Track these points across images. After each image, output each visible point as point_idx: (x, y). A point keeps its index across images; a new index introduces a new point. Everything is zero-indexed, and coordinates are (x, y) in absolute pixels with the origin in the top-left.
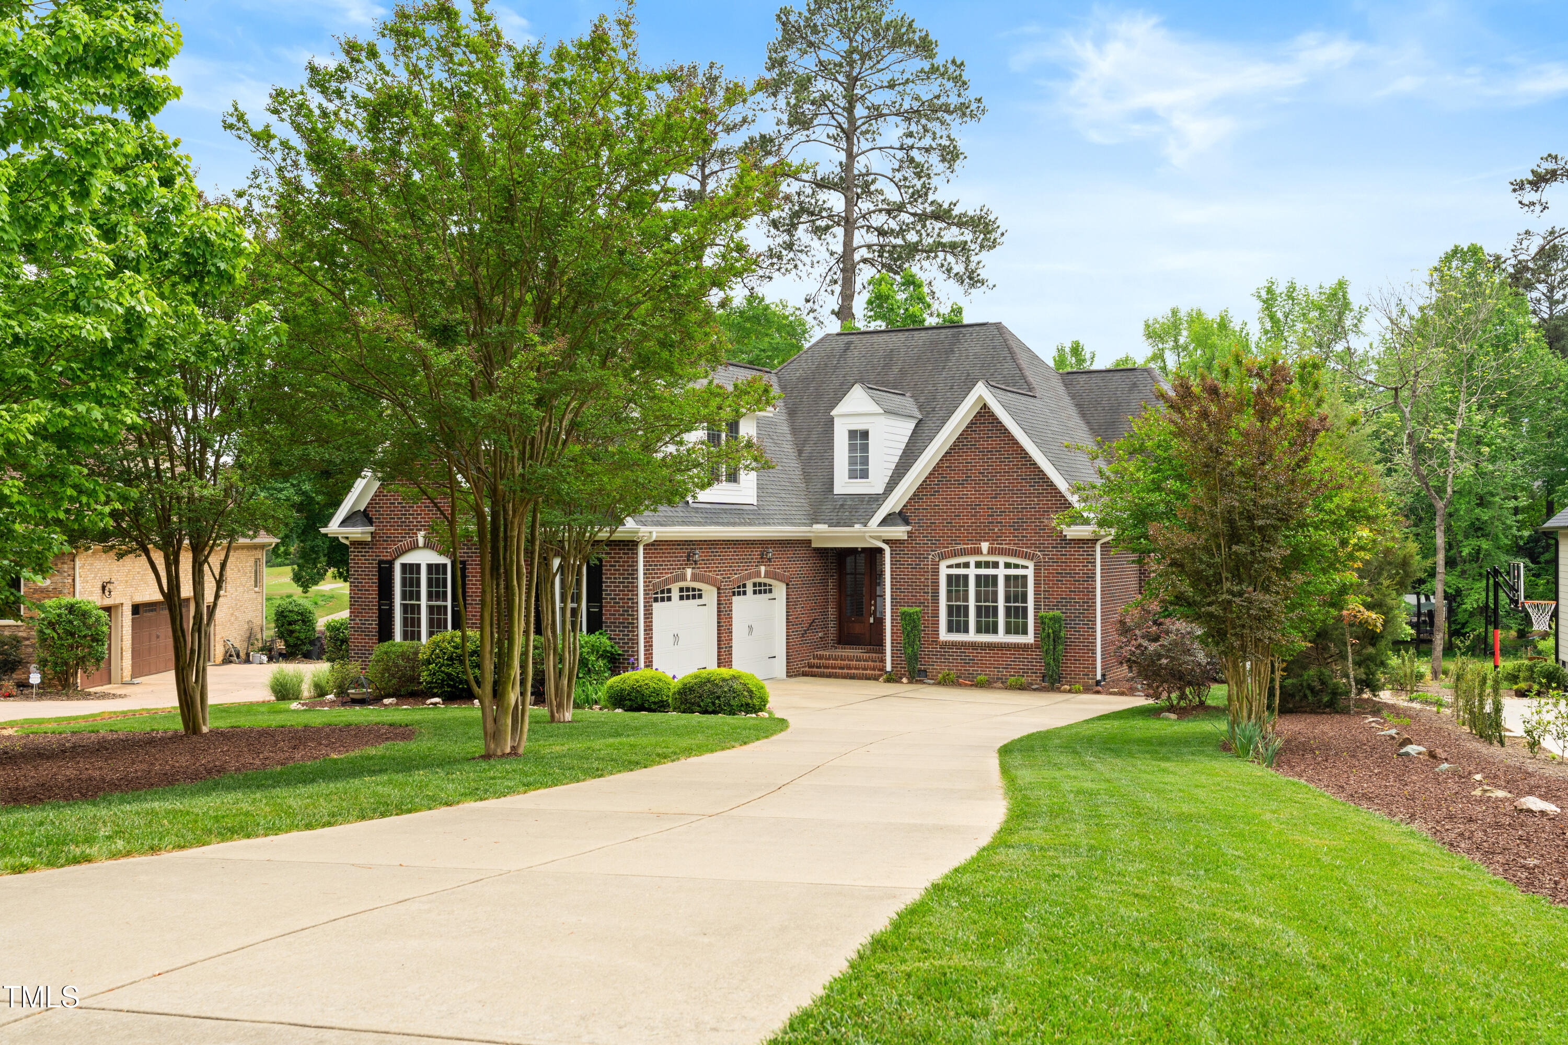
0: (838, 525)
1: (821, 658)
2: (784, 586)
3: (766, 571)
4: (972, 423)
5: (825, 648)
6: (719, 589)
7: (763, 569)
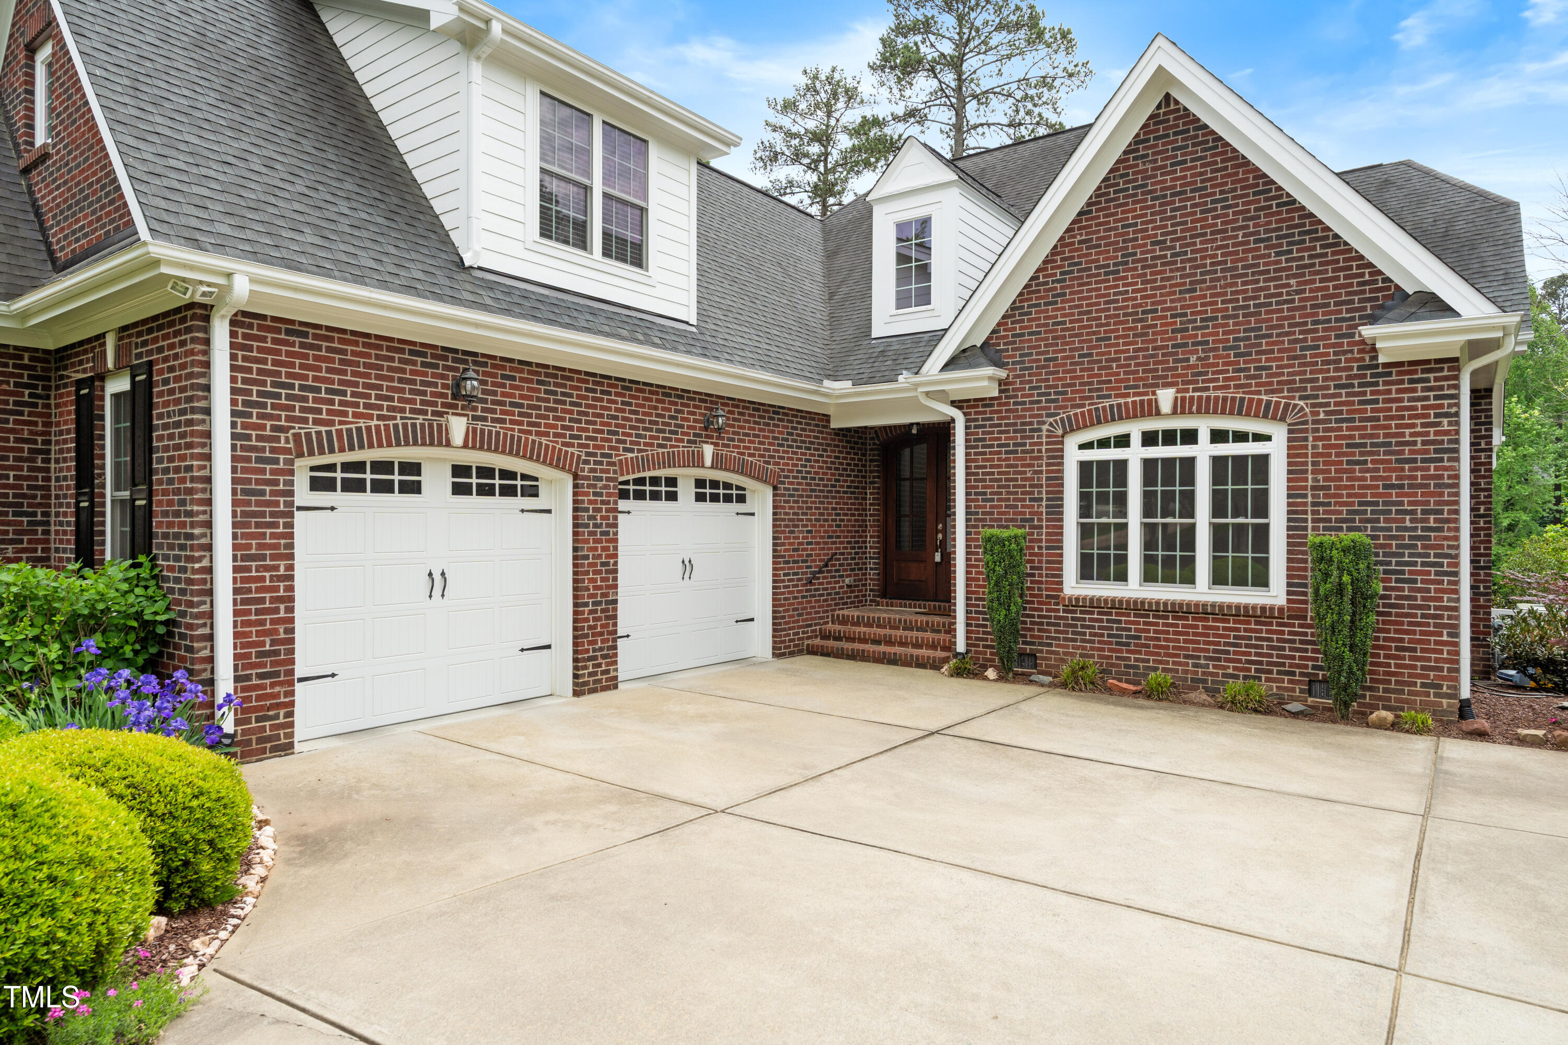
0: (871, 381)
1: (844, 621)
2: (769, 492)
3: (715, 456)
4: (1137, 140)
5: (859, 603)
6: (576, 477)
7: (708, 451)
